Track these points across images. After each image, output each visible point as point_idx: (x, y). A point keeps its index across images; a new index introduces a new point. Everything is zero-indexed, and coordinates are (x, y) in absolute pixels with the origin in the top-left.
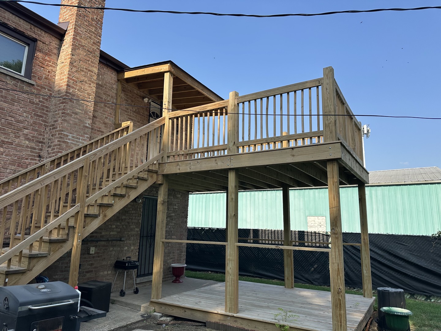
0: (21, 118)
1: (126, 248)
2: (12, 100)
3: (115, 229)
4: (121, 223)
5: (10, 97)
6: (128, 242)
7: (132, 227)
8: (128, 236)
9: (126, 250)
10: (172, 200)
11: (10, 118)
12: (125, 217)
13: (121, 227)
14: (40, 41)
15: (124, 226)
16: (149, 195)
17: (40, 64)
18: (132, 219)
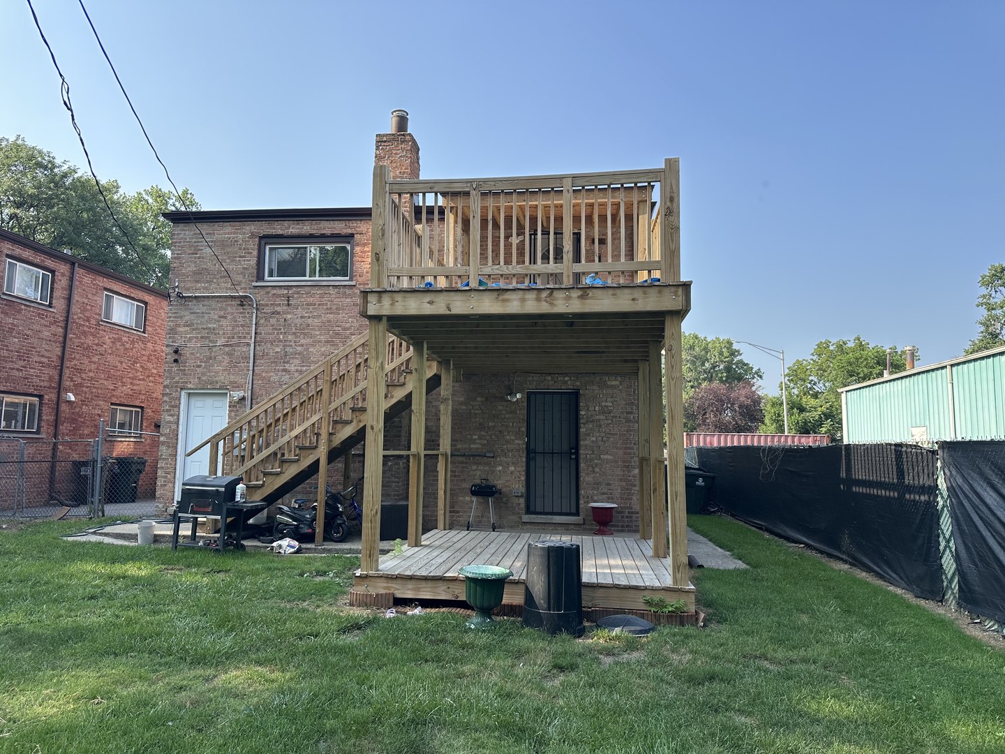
0: (348, 325)
1: (501, 468)
2: (337, 309)
3: (477, 441)
4: (487, 432)
5: (334, 307)
6: (503, 459)
7: (508, 437)
8: (503, 450)
9: (500, 471)
10: (596, 391)
11: (337, 328)
12: (493, 424)
13: (488, 438)
14: (358, 234)
15: (493, 437)
16: (538, 387)
17: (360, 259)
18: (507, 426)
